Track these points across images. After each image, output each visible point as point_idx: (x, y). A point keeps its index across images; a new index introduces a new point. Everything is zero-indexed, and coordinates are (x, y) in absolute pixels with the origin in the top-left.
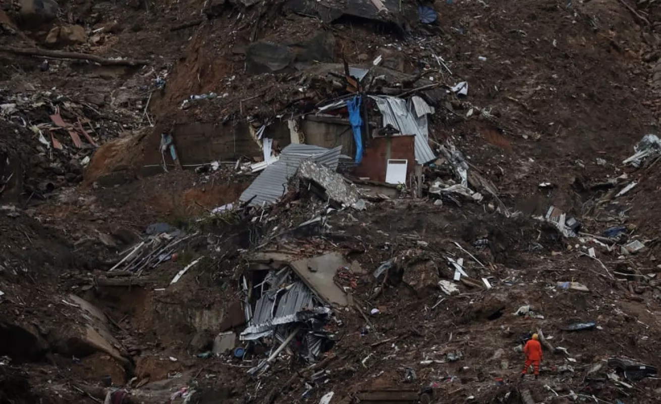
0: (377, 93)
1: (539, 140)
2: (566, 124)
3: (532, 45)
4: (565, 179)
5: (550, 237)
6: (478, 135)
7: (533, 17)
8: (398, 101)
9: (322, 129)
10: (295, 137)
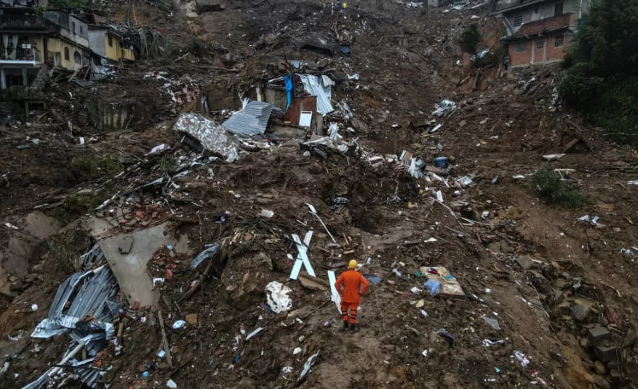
0: (302, 73)
1: (391, 102)
2: (403, 94)
3: (387, 63)
4: (406, 122)
5: (407, 186)
6: (361, 98)
7: (388, 56)
8: (314, 77)
9: (274, 93)
10: (259, 97)
